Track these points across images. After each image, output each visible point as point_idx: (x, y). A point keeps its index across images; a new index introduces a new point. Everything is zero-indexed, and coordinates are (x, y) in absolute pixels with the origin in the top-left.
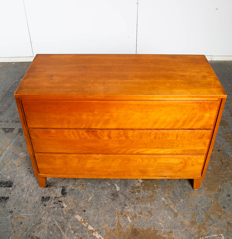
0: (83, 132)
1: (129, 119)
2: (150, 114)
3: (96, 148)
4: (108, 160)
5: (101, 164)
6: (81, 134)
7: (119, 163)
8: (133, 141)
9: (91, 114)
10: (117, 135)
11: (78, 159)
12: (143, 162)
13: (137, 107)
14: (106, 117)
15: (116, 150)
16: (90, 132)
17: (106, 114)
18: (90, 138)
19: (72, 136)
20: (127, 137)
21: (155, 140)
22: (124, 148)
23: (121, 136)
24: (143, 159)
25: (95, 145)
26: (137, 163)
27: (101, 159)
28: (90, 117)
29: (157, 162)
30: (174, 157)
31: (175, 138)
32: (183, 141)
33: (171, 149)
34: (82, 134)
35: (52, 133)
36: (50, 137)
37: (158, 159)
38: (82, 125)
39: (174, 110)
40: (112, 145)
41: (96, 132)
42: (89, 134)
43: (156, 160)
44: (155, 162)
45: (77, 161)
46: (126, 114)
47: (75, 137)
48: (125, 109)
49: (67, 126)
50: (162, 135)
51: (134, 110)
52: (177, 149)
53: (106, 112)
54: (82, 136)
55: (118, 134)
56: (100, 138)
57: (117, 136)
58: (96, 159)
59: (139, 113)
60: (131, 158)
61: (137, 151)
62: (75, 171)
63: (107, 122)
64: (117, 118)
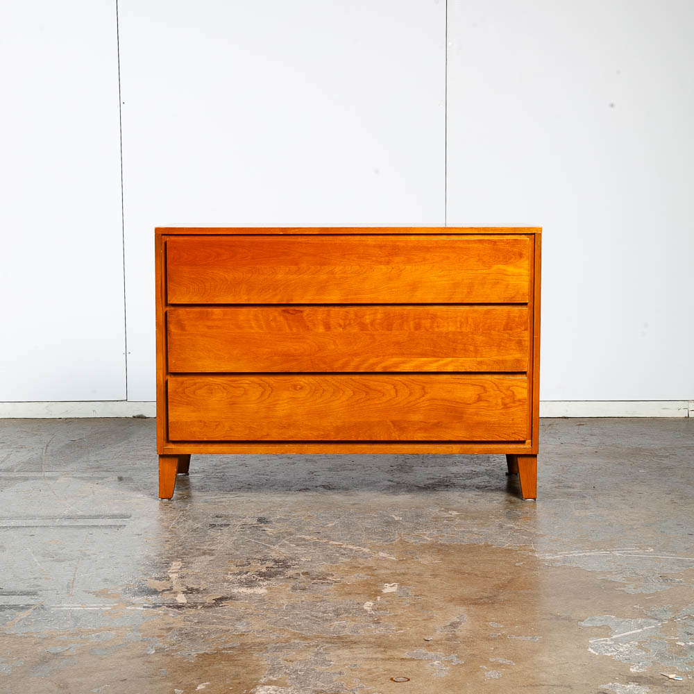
0: (276, 314)
1: (364, 279)
2: (404, 267)
3: (300, 356)
4: (324, 390)
5: (308, 404)
6: (271, 318)
7: (347, 400)
8: (376, 336)
9: (294, 268)
10: (341, 319)
11: (261, 389)
12: (397, 396)
13: (380, 253)
14: (323, 276)
15: (341, 362)
16: (291, 312)
17: (323, 267)
18: (288, 331)
19: (253, 323)
20: (363, 327)
21: (417, 332)
22: (356, 355)
23: (350, 324)
24: (398, 388)
25: (297, 347)
26: (384, 399)
27: (308, 388)
28: (291, 277)
29: (428, 396)
30: (461, 381)
31: (457, 328)
32: (475, 336)
33: (453, 357)
34: (275, 319)
35: (214, 317)
36: (209, 327)
37: (428, 386)
38: (275, 295)
39: (448, 258)
40: (333, 347)
41: (301, 312)
42: (287, 319)
43: (423, 388)
44: (423, 396)
45: (258, 394)
46: (358, 267)
47: (260, 327)
48: (357, 255)
49: (246, 298)
50: (429, 320)
51: (374, 259)
52: (465, 357)
53: (323, 264)
54: (273, 324)
55: (343, 318)
56: (308, 328)
57: (342, 322)
58: (299, 387)
59: (383, 267)
60: (372, 382)
61: (383, 364)
62: (250, 428)
63: (323, 288)
64: (342, 278)
